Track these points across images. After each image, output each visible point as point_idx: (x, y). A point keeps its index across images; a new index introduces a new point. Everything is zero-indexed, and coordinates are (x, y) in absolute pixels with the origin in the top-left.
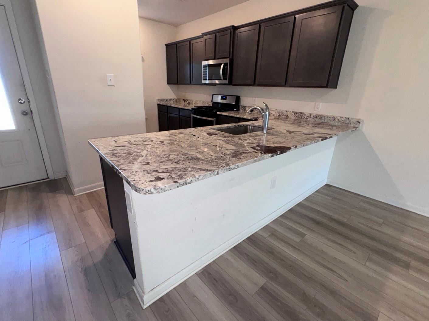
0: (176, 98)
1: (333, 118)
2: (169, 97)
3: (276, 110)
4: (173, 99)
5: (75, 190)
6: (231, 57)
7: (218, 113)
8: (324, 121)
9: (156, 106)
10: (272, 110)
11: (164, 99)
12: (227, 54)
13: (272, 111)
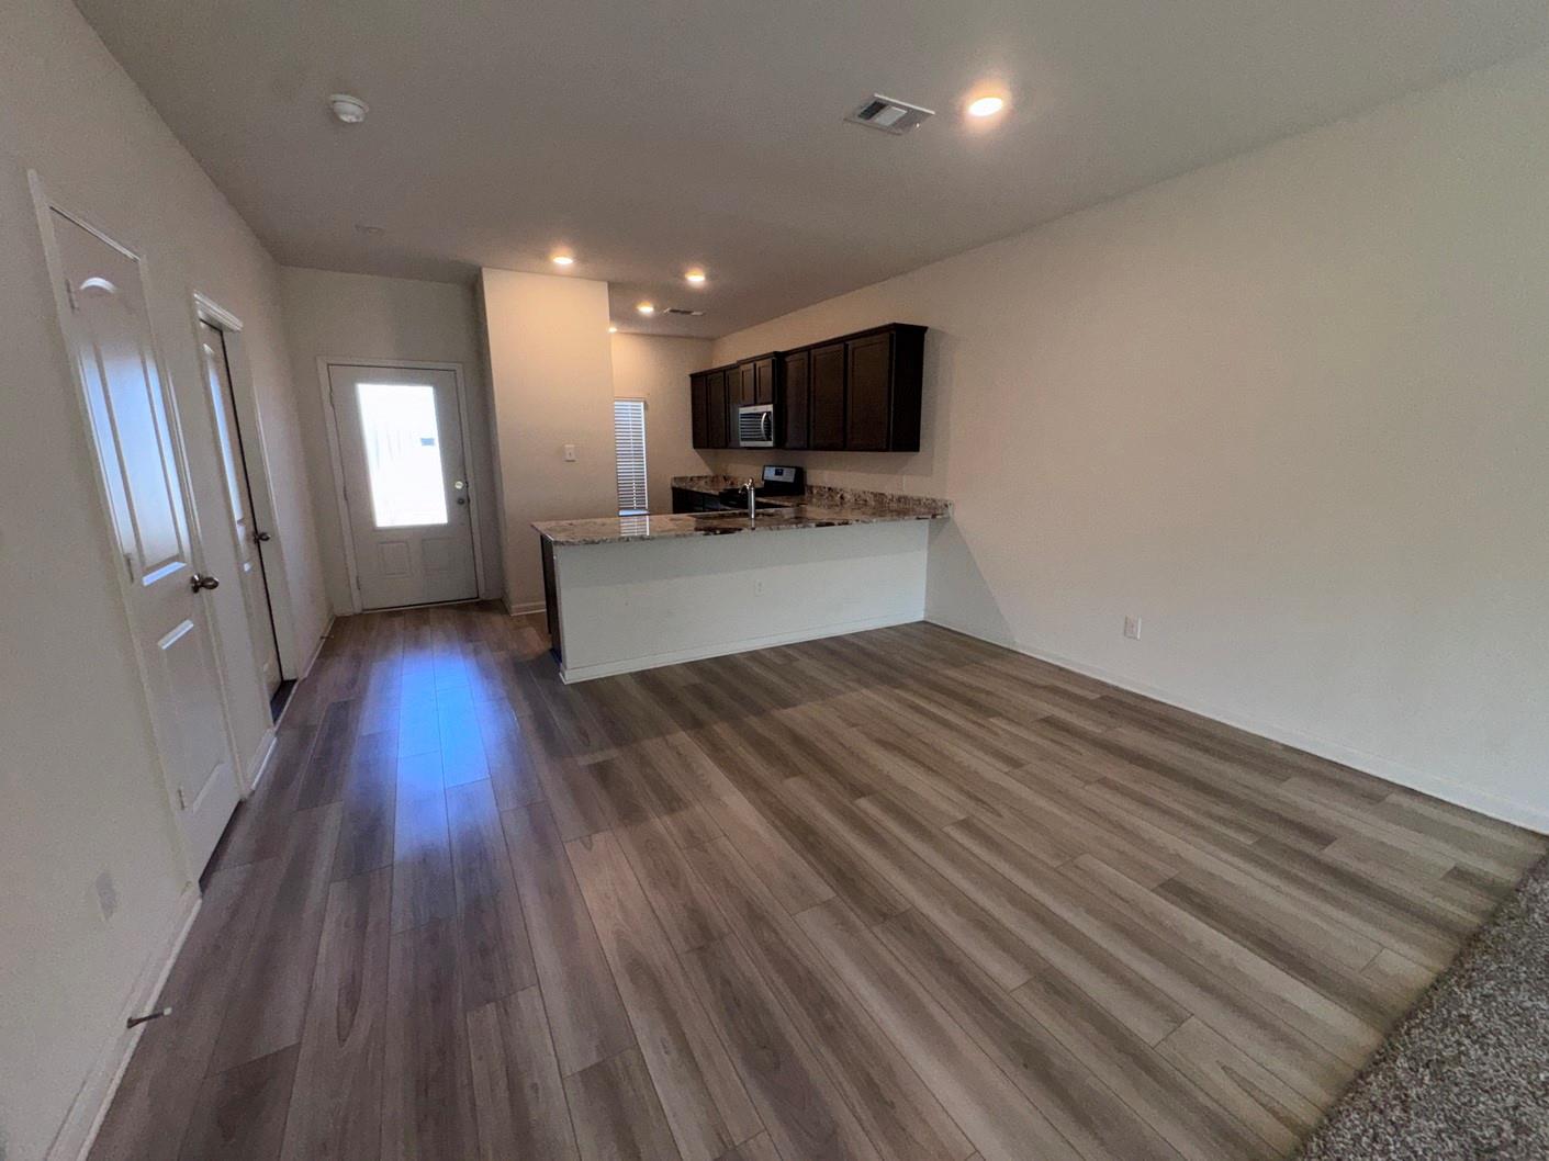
0: (711, 474)
2: (696, 474)
3: (851, 491)
4: (706, 476)
5: (513, 607)
6: (775, 402)
9: (670, 492)
11: (686, 478)
12: (770, 400)
13: (845, 492)
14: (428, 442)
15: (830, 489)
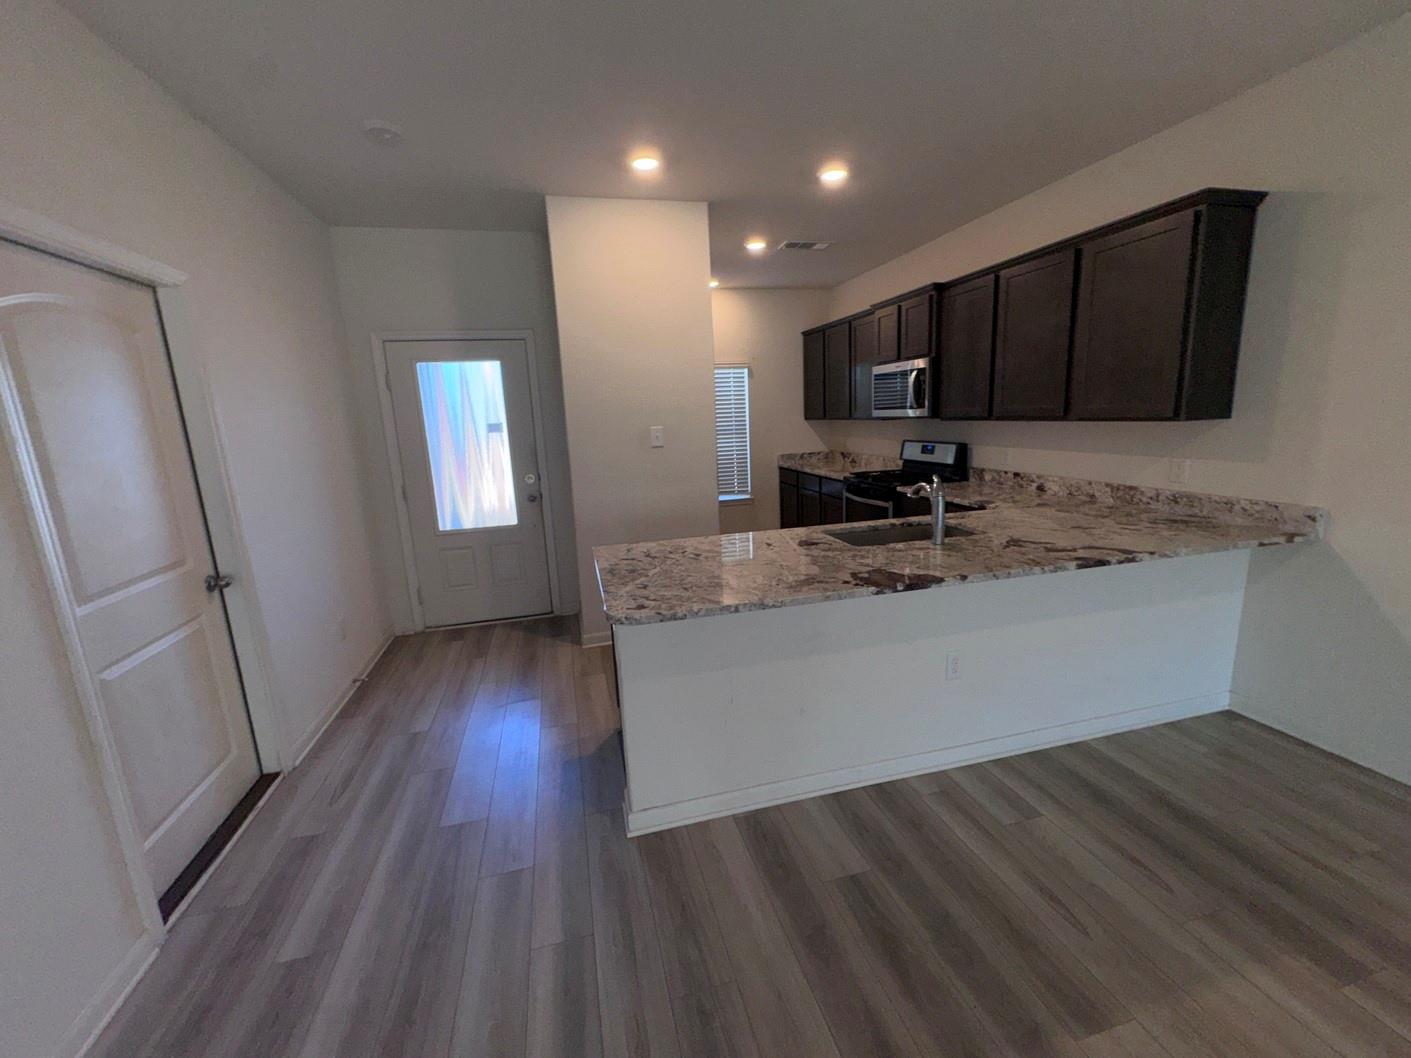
0: (827, 450)
1: (1226, 503)
2: (807, 450)
3: (1062, 478)
4: (819, 453)
5: (583, 638)
6: (933, 355)
7: (899, 489)
8: (1201, 511)
9: (777, 471)
10: (1050, 479)
11: (796, 455)
12: (926, 351)
13: (1049, 481)
14: (493, 428)
15: (1016, 475)
